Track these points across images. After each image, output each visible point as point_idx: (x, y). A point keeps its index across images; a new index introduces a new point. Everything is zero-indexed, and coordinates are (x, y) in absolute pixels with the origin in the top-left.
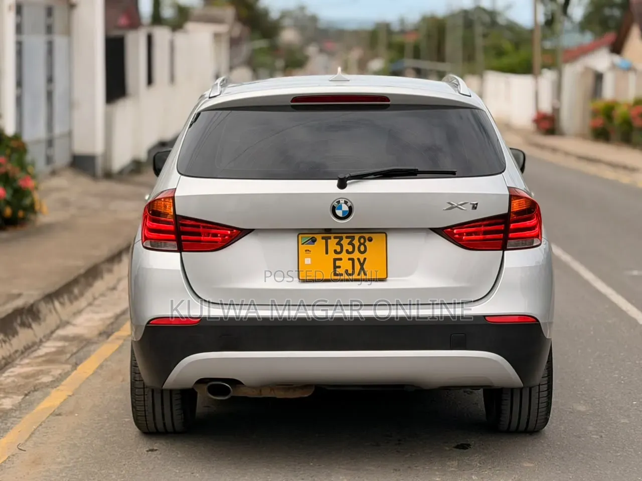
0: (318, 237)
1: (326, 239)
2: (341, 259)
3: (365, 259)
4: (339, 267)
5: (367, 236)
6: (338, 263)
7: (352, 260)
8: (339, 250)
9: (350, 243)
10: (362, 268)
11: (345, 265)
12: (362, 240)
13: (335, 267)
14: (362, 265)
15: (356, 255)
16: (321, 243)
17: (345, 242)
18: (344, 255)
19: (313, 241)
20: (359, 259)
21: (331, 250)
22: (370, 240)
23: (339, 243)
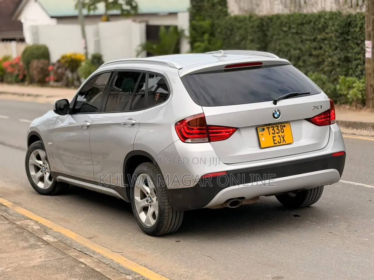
0: (265, 127)
1: (268, 128)
2: (275, 137)
3: (284, 135)
4: (275, 140)
5: (283, 125)
6: (275, 138)
7: (279, 136)
8: (274, 133)
9: (278, 129)
10: (284, 140)
11: (277, 139)
12: (282, 127)
13: (274, 140)
14: (283, 138)
15: (280, 134)
16: (266, 130)
17: (275, 129)
18: (276, 135)
19: (264, 130)
20: (282, 136)
21: (271, 133)
22: (284, 126)
23: (273, 130)
